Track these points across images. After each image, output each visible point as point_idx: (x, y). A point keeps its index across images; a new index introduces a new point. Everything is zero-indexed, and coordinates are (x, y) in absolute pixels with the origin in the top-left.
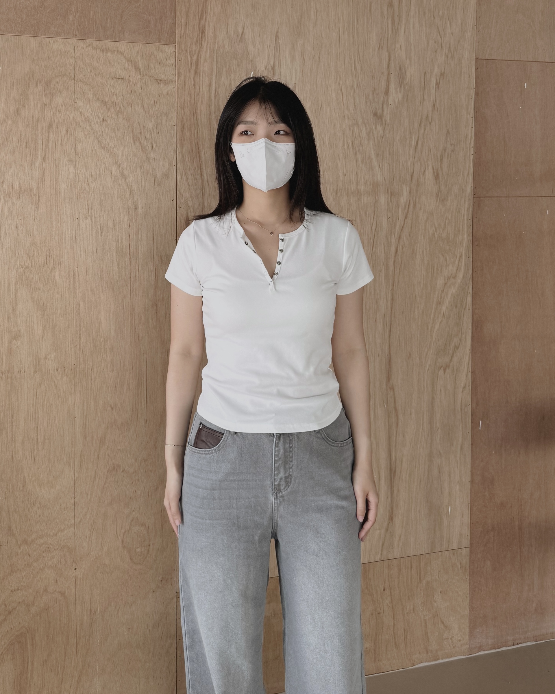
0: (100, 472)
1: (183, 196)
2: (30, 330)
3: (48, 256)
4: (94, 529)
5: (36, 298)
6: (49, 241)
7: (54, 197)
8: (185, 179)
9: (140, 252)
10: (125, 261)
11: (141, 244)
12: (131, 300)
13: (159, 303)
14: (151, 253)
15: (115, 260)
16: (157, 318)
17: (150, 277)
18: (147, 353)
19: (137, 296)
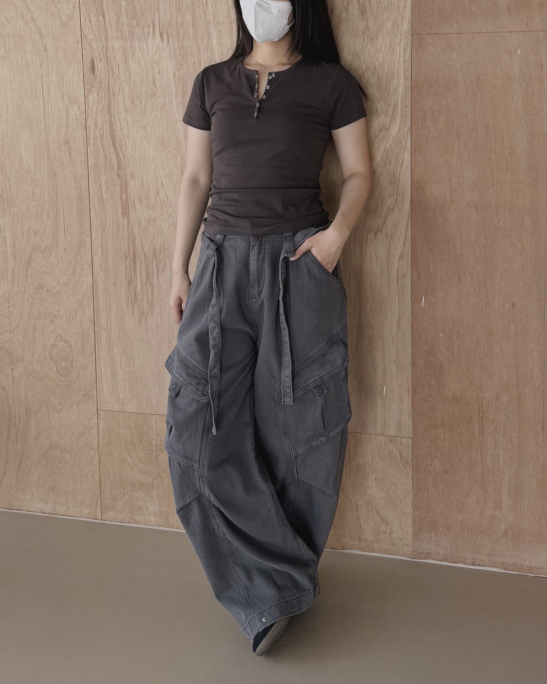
0: (29, 288)
1: (87, 37)
4: (26, 338)
8: (88, 22)
9: (51, 92)
10: (39, 100)
11: (52, 84)
12: (46, 137)
13: (71, 142)
14: (61, 93)
15: (30, 100)
16: (70, 155)
17: (62, 116)
18: (63, 188)
19: (52, 133)
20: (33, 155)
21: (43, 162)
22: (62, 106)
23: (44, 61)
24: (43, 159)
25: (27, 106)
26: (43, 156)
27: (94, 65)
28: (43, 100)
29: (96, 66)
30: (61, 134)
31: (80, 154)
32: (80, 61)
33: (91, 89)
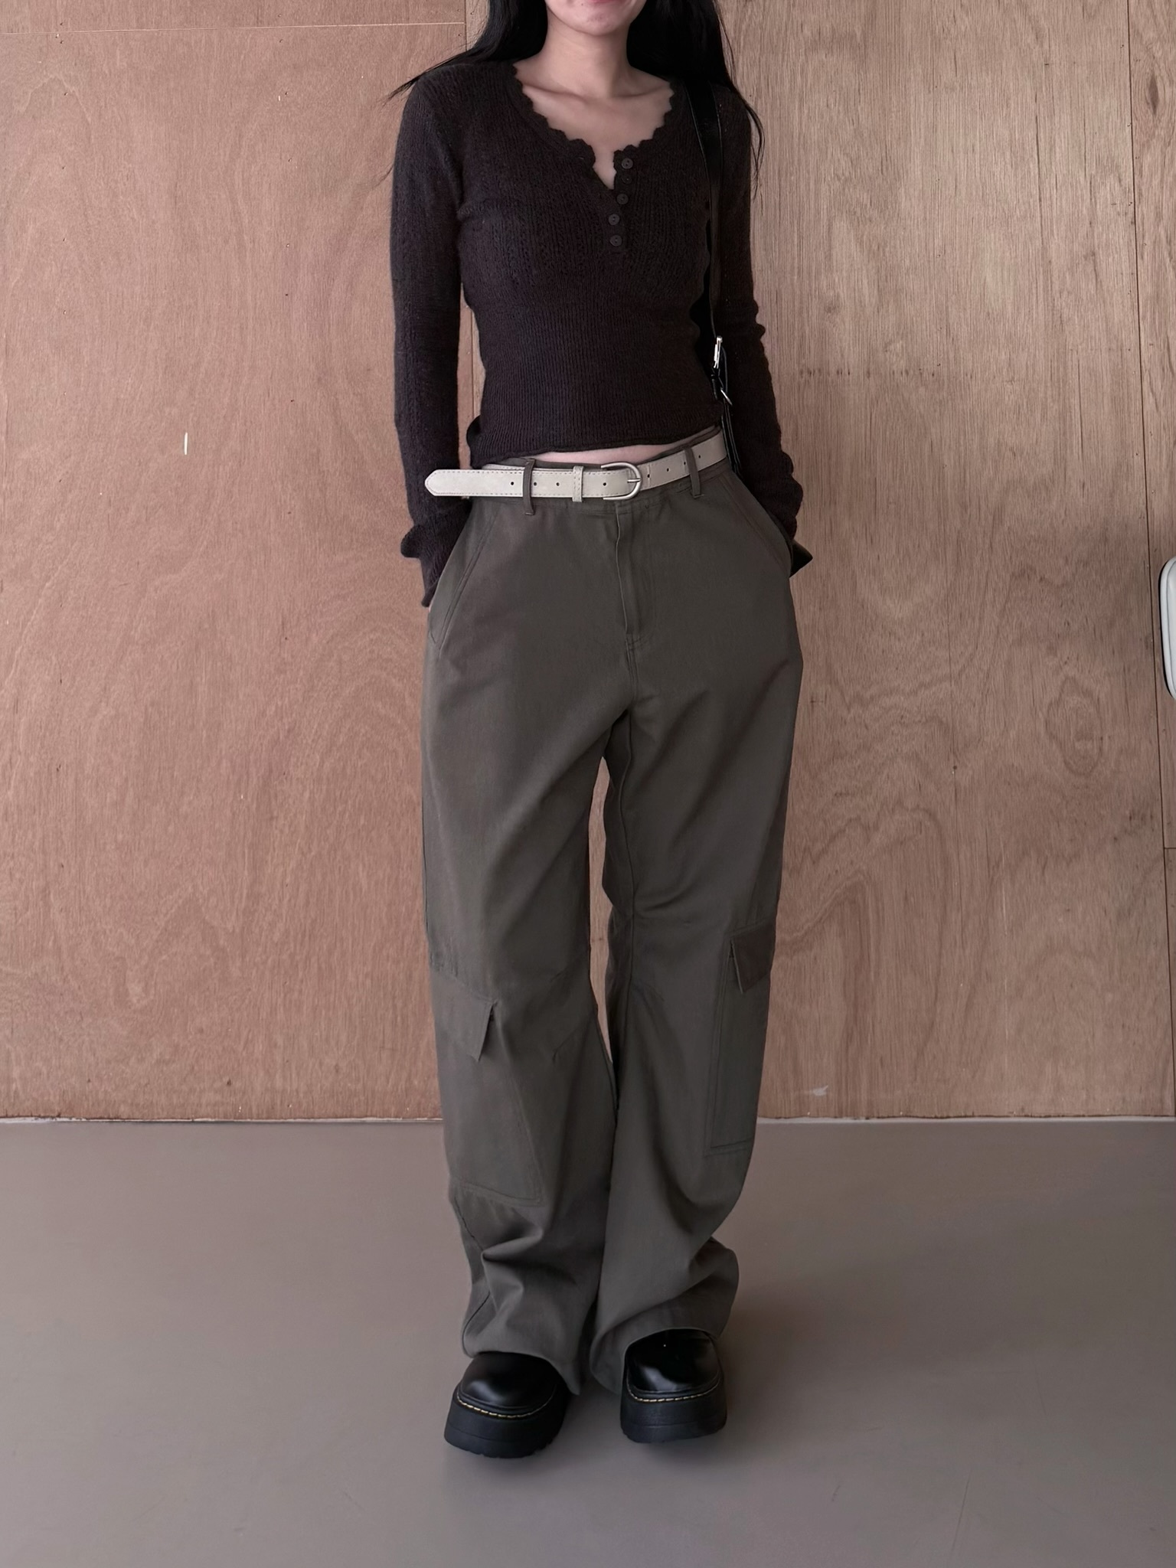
0: (996, 576)
1: (1142, 37)
2: (857, 295)
3: (884, 158)
5: (865, 237)
6: (885, 131)
7: (893, 50)
9: (1058, 150)
10: (1029, 168)
11: (1059, 134)
12: (1043, 244)
13: (1101, 252)
14: (1080, 151)
15: (1009, 167)
16: (1097, 280)
17: (1080, 200)
18: (1080, 350)
19: (1056, 237)
20: (1012, 284)
21: (1035, 299)
22: (1082, 179)
23: (1044, 89)
24: (1034, 291)
25: (1001, 179)
26: (1035, 285)
27: (1156, 91)
28: (1037, 169)
29: (1160, 93)
30: (1077, 236)
31: (1120, 276)
32: (1125, 84)
33: (1148, 141)
